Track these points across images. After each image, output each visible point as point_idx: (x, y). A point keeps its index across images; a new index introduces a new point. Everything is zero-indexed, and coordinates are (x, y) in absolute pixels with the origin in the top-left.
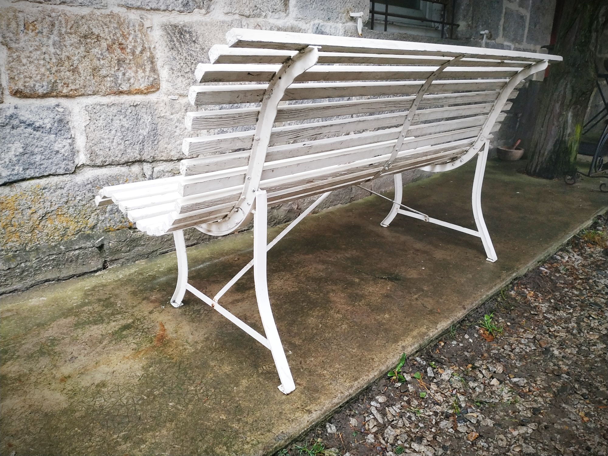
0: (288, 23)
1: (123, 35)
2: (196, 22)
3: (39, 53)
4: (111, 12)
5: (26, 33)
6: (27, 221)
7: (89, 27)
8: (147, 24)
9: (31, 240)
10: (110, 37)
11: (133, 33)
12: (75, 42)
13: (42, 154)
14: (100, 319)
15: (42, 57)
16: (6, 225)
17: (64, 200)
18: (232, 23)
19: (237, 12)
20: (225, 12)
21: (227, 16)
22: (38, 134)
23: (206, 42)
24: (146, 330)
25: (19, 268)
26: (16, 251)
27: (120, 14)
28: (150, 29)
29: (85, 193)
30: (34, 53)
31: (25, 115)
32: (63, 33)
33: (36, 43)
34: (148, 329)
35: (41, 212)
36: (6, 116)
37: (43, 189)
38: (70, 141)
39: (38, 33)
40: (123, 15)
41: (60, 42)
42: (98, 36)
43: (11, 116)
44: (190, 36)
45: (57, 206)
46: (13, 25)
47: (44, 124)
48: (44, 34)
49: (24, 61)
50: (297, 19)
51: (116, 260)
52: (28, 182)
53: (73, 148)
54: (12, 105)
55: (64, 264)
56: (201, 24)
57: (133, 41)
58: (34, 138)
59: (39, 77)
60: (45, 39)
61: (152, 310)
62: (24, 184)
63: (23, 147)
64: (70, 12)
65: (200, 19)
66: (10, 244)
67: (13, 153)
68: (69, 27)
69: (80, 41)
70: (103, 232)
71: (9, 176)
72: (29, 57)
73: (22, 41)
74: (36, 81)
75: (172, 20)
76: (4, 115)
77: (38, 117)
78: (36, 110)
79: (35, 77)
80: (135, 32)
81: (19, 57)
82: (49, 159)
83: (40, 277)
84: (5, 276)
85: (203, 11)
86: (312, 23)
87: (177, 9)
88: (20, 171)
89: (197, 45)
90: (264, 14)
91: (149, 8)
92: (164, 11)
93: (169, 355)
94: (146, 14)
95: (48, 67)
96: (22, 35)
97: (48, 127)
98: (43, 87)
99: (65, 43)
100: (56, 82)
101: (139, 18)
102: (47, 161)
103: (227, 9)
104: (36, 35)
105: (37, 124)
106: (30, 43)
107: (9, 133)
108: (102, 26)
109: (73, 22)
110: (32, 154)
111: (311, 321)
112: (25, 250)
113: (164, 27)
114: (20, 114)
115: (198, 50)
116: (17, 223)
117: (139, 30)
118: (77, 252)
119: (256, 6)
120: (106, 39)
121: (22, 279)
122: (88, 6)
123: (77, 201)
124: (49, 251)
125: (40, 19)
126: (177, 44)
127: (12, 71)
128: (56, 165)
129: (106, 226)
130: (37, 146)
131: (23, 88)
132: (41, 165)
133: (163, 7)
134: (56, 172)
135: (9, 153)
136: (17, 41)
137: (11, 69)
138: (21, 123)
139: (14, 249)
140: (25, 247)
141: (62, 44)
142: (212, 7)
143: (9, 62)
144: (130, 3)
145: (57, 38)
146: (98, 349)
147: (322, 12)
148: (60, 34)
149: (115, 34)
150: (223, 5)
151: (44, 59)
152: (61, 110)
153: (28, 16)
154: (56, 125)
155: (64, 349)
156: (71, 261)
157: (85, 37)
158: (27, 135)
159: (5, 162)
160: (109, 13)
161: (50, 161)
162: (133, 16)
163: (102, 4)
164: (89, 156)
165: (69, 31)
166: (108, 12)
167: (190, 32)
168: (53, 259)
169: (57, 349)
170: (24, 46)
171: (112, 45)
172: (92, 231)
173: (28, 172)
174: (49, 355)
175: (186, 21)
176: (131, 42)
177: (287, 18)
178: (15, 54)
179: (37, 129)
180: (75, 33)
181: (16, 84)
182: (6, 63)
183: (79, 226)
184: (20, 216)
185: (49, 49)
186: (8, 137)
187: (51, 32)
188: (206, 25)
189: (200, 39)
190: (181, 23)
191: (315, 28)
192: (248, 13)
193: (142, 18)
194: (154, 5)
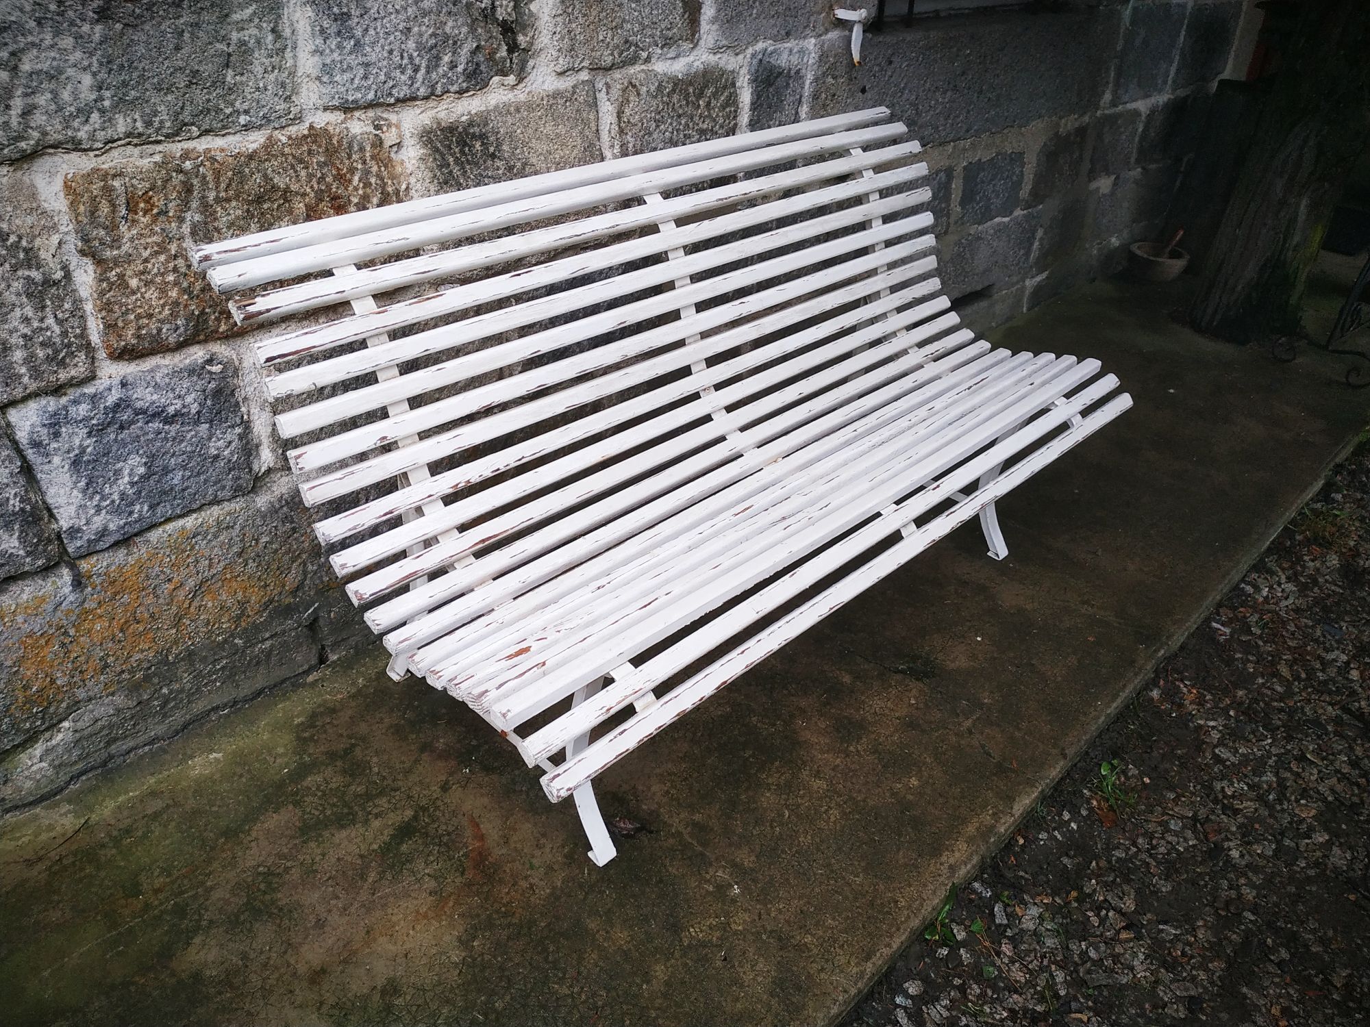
0: (696, 64)
1: (339, 177)
2: (497, 107)
3: (162, 258)
4: (311, 127)
5: (133, 221)
6: (165, 608)
7: (265, 176)
8: (390, 138)
9: (176, 642)
10: (312, 187)
11: (360, 166)
12: (237, 218)
13: (184, 468)
14: (346, 811)
15: (171, 265)
16: (126, 622)
17: (235, 549)
18: (574, 93)
19: (586, 64)
20: (559, 70)
21: (562, 79)
22: (173, 429)
23: (518, 151)
24: (445, 839)
25: (157, 699)
26: (149, 668)
27: (330, 128)
28: (395, 149)
29: (276, 527)
30: (152, 261)
31: (145, 397)
32: (211, 203)
33: (155, 239)
34: (449, 834)
35: (191, 583)
36: (105, 408)
37: (194, 537)
38: (238, 430)
39: (159, 214)
40: (337, 130)
41: (206, 223)
42: (287, 190)
43: (117, 406)
44: (483, 144)
45: (222, 564)
46: (105, 208)
47: (184, 407)
48: (171, 214)
49: (134, 283)
50: (716, 50)
51: (343, 640)
52: (161, 529)
53: (248, 443)
54: (116, 381)
55: (244, 672)
56: (504, 110)
57: (361, 185)
58: (166, 439)
59: (167, 312)
60: (173, 224)
61: (447, 782)
62: (154, 536)
63: (146, 464)
64: (222, 150)
65: (505, 99)
66: (137, 656)
67: (126, 479)
68: (223, 186)
69: (248, 211)
70: (316, 593)
71: (123, 527)
72: (143, 273)
73: (125, 240)
74: (162, 322)
75: (442, 115)
76: (102, 406)
77: (172, 396)
78: (167, 380)
79: (160, 313)
80: (364, 163)
81: (121, 276)
82: (199, 474)
83: (199, 706)
84: (132, 717)
85: (511, 79)
86: (750, 51)
87: (455, 88)
88: (144, 513)
89: (498, 163)
90: (644, 55)
91: (392, 100)
92: (426, 98)
93: (504, 905)
94: (385, 115)
95: (185, 284)
96: (123, 228)
97: (193, 411)
98: (177, 328)
99: (216, 224)
100: (203, 313)
101: (371, 129)
102: (197, 479)
103: (563, 63)
104: (154, 221)
105: (171, 410)
106: (142, 241)
107: (116, 440)
108: (293, 167)
109: (230, 174)
110: (166, 471)
111: (768, 799)
112: (167, 663)
113: (428, 137)
114: (135, 396)
115: (500, 172)
116: (146, 615)
117: (373, 157)
118: (268, 644)
119: (627, 42)
120: (304, 195)
121: (165, 716)
122: (260, 127)
123: (261, 546)
124: (215, 654)
125: (159, 183)
126: (456, 171)
127: (111, 311)
128: (215, 483)
129: (322, 582)
130: (174, 455)
131: (134, 341)
132: (184, 490)
133: (422, 92)
134: (216, 496)
135: (120, 481)
136: (116, 242)
137: (107, 307)
138: (137, 415)
139: (145, 665)
140: (167, 656)
141: (211, 228)
142: (531, 63)
143: (102, 294)
144: (351, 99)
145: (197, 217)
146: (364, 896)
147: (772, 21)
148: (205, 207)
149: (323, 178)
150: (555, 54)
151: (175, 270)
152: (216, 369)
153: (134, 181)
154: (209, 402)
155: (295, 898)
156: (258, 663)
157: (259, 200)
158: (151, 436)
159: (113, 502)
160: (306, 132)
161: (202, 478)
162: (359, 126)
163: (291, 116)
164: (280, 451)
165: (223, 194)
166: (303, 129)
167: (482, 137)
168: (223, 668)
169: (282, 898)
170: (130, 251)
171: (317, 205)
172: (295, 597)
173: (159, 510)
174: (270, 915)
175: (473, 112)
176: (356, 189)
177: (695, 53)
178: (114, 273)
179: (170, 420)
180: (237, 197)
181: (120, 336)
182: (95, 296)
183: (269, 592)
184: (150, 600)
185: (184, 245)
186: (114, 449)
187: (185, 205)
188: (518, 110)
189: (505, 147)
190: (464, 119)
191: (755, 62)
192: (609, 60)
193: (377, 127)
194: (403, 92)
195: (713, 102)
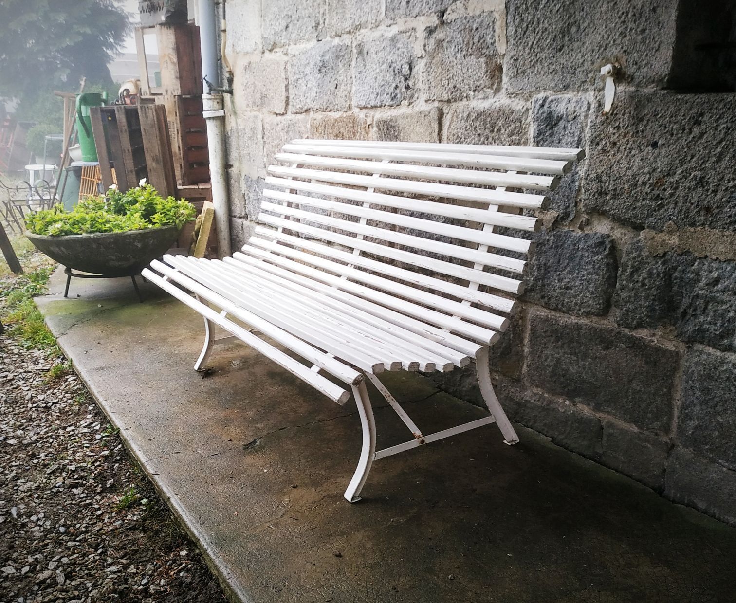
0: (496, 103)
2: (401, 114)
4: (353, 113)
8: (369, 121)
11: (359, 131)
20: (426, 100)
21: (427, 105)
28: (370, 126)
40: (357, 115)
42: (343, 134)
44: (394, 131)
50: (509, 96)
56: (404, 117)
65: (404, 111)
75: (384, 115)
80: (361, 129)
85: (407, 102)
86: (534, 98)
87: (387, 104)
90: (465, 95)
91: (370, 106)
92: (381, 106)
94: (370, 112)
101: (364, 117)
103: (427, 97)
108: (345, 126)
109: (332, 125)
113: (378, 123)
117: (363, 128)
119: (454, 88)
122: (341, 110)
142: (415, 96)
144: (360, 104)
147: (551, 76)
149: (351, 132)
157: (337, 136)
160: (351, 115)
162: (362, 115)
163: (346, 108)
166: (351, 113)
167: (394, 127)
175: (393, 116)
177: (497, 96)
180: (333, 133)
189: (401, 134)
190: (389, 118)
191: (538, 106)
192: (446, 97)
193: (366, 116)
194: (373, 103)
195: (503, 131)
